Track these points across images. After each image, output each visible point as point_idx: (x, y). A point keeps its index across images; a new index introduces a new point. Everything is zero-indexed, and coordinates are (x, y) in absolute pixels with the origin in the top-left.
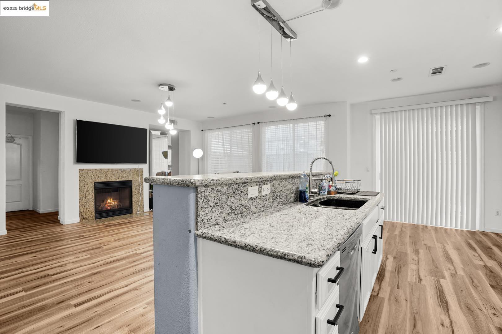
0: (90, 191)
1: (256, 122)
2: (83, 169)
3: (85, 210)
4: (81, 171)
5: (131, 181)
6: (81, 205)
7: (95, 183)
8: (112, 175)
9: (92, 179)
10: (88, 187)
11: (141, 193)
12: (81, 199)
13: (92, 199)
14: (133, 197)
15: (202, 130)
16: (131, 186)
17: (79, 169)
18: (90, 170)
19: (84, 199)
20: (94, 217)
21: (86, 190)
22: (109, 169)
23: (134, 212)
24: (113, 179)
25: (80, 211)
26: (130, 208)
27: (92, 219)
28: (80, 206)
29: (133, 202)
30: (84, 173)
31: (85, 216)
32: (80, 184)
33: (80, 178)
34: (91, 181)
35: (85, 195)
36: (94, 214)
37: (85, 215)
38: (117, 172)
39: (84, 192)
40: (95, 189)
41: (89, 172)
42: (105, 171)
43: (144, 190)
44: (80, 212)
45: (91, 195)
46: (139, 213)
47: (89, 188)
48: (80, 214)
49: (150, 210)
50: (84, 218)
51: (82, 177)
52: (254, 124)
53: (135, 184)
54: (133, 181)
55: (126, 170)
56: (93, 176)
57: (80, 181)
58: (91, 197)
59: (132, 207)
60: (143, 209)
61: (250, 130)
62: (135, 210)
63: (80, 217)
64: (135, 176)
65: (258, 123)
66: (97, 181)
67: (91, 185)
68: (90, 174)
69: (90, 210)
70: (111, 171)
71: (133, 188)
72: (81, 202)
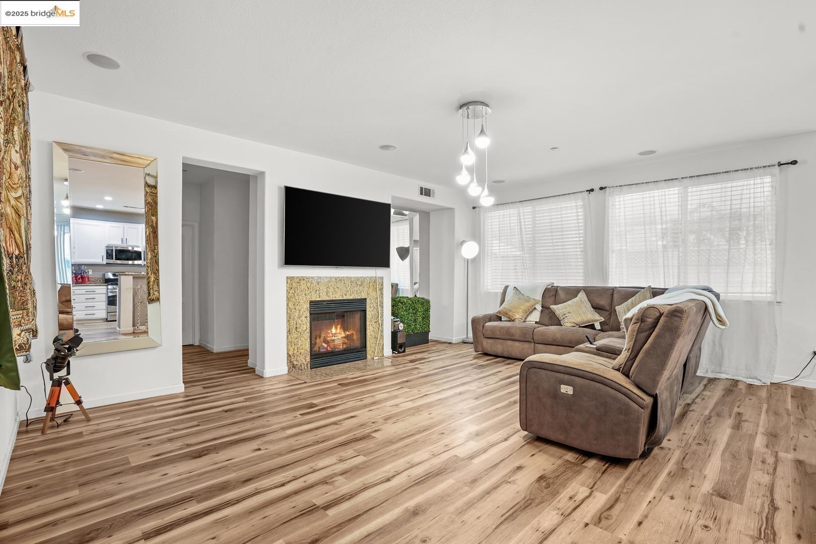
0: (303, 318)
1: (596, 188)
2: (293, 277)
3: (295, 352)
4: (289, 281)
5: (365, 299)
6: (289, 343)
7: (311, 302)
8: (336, 289)
9: (305, 294)
10: (300, 311)
11: (380, 322)
12: (289, 332)
13: (306, 332)
14: (367, 329)
15: (474, 208)
16: (365, 309)
17: (287, 277)
18: (303, 279)
19: (293, 331)
20: (309, 365)
21: (297, 314)
22: (331, 278)
23: (369, 357)
24: (338, 297)
25: (288, 354)
26: (362, 350)
27: (306, 367)
28: (288, 345)
29: (368, 339)
30: (294, 284)
31: (295, 363)
32: (288, 305)
33: (288, 292)
34: (304, 299)
35: (296, 324)
36: (308, 359)
37: (296, 360)
38: (344, 283)
39: (294, 318)
40: (310, 314)
41: (302, 282)
42: (326, 281)
43: (384, 317)
44: (289, 356)
45: (305, 323)
46: (377, 358)
47: (302, 312)
48: (288, 359)
49: (393, 353)
50: (294, 366)
51: (291, 292)
52: (592, 190)
53: (371, 306)
54: (368, 300)
55: (358, 279)
56: (307, 289)
57: (288, 299)
58: (305, 328)
59: (365, 347)
60: (383, 351)
61: (575, 204)
62: (370, 352)
63: (289, 364)
64: (371, 290)
65: (601, 188)
66: (314, 299)
67: (305, 307)
68: (303, 286)
69: (302, 351)
70: (334, 280)
71: (367, 312)
72: (289, 337)
